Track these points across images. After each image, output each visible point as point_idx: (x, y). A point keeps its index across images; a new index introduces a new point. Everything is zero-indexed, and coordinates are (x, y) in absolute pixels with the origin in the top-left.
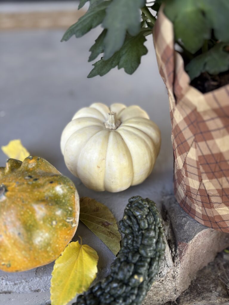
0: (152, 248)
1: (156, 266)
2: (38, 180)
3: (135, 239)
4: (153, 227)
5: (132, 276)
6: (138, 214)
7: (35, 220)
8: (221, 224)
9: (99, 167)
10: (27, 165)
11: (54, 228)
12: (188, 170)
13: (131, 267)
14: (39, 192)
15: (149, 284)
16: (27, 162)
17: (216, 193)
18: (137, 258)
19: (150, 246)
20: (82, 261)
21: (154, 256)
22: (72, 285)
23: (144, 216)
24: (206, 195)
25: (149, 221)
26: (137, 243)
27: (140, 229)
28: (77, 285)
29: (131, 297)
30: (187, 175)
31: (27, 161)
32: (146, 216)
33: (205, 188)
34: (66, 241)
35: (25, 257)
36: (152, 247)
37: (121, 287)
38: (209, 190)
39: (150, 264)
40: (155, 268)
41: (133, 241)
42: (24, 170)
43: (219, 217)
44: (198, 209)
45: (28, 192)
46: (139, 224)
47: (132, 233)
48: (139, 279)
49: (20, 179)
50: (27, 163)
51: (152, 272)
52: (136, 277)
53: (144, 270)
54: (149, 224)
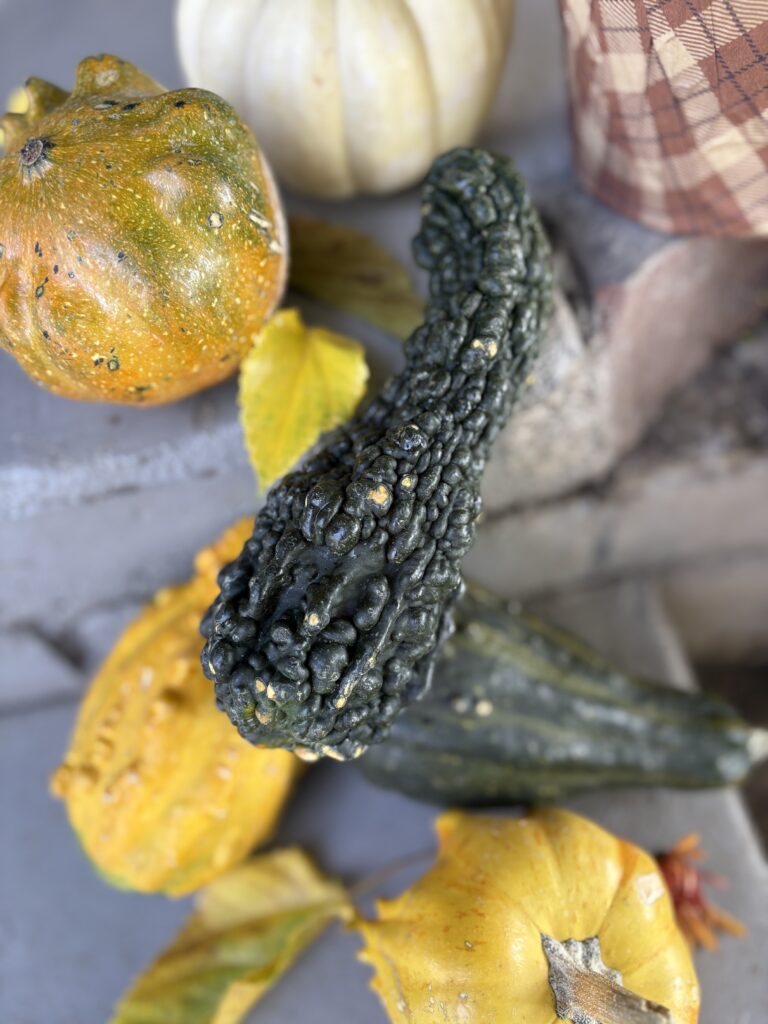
0: (514, 272)
1: (531, 318)
2: (137, 108)
3: (464, 262)
4: (512, 217)
5: (467, 344)
6: (462, 185)
7: (157, 217)
8: (722, 206)
9: (318, 81)
10: (90, 80)
11: (218, 238)
12: (606, 24)
13: (458, 324)
14: (147, 136)
15: (517, 379)
16: (89, 70)
17: (699, 79)
18: (474, 303)
19: (510, 263)
20: (318, 366)
21: (525, 300)
22: (303, 421)
23: (483, 189)
24: (670, 102)
25: (498, 201)
26: (469, 270)
27: (475, 231)
28: (316, 415)
29: (470, 396)
30: (604, 48)
31: (88, 67)
32: (489, 188)
33: (664, 73)
34: (260, 292)
35: (154, 329)
36: (516, 266)
37: (439, 378)
38: (677, 78)
39: (516, 314)
40: (529, 328)
41: (457, 271)
42: (86, 94)
43: (716, 181)
44: (650, 175)
45: (114, 139)
46: (467, 218)
47: (452, 247)
48: (486, 347)
49: (82, 112)
50: (91, 72)
51: (521, 339)
52: (477, 343)
53: (497, 324)
54: (499, 212)
